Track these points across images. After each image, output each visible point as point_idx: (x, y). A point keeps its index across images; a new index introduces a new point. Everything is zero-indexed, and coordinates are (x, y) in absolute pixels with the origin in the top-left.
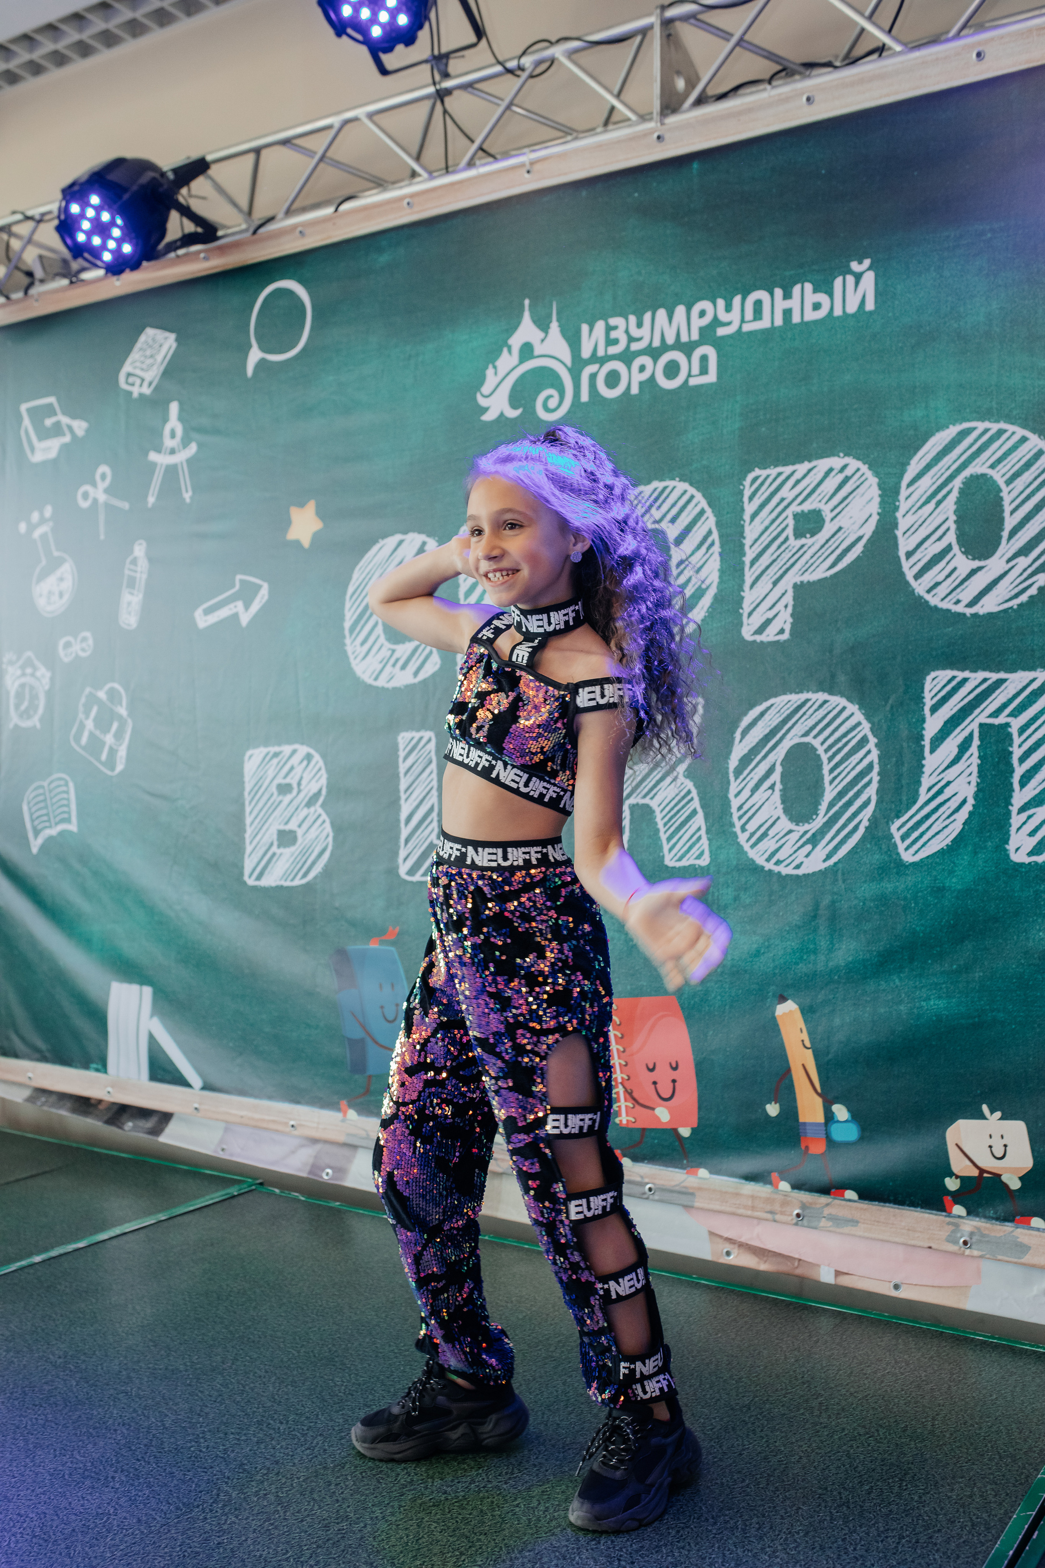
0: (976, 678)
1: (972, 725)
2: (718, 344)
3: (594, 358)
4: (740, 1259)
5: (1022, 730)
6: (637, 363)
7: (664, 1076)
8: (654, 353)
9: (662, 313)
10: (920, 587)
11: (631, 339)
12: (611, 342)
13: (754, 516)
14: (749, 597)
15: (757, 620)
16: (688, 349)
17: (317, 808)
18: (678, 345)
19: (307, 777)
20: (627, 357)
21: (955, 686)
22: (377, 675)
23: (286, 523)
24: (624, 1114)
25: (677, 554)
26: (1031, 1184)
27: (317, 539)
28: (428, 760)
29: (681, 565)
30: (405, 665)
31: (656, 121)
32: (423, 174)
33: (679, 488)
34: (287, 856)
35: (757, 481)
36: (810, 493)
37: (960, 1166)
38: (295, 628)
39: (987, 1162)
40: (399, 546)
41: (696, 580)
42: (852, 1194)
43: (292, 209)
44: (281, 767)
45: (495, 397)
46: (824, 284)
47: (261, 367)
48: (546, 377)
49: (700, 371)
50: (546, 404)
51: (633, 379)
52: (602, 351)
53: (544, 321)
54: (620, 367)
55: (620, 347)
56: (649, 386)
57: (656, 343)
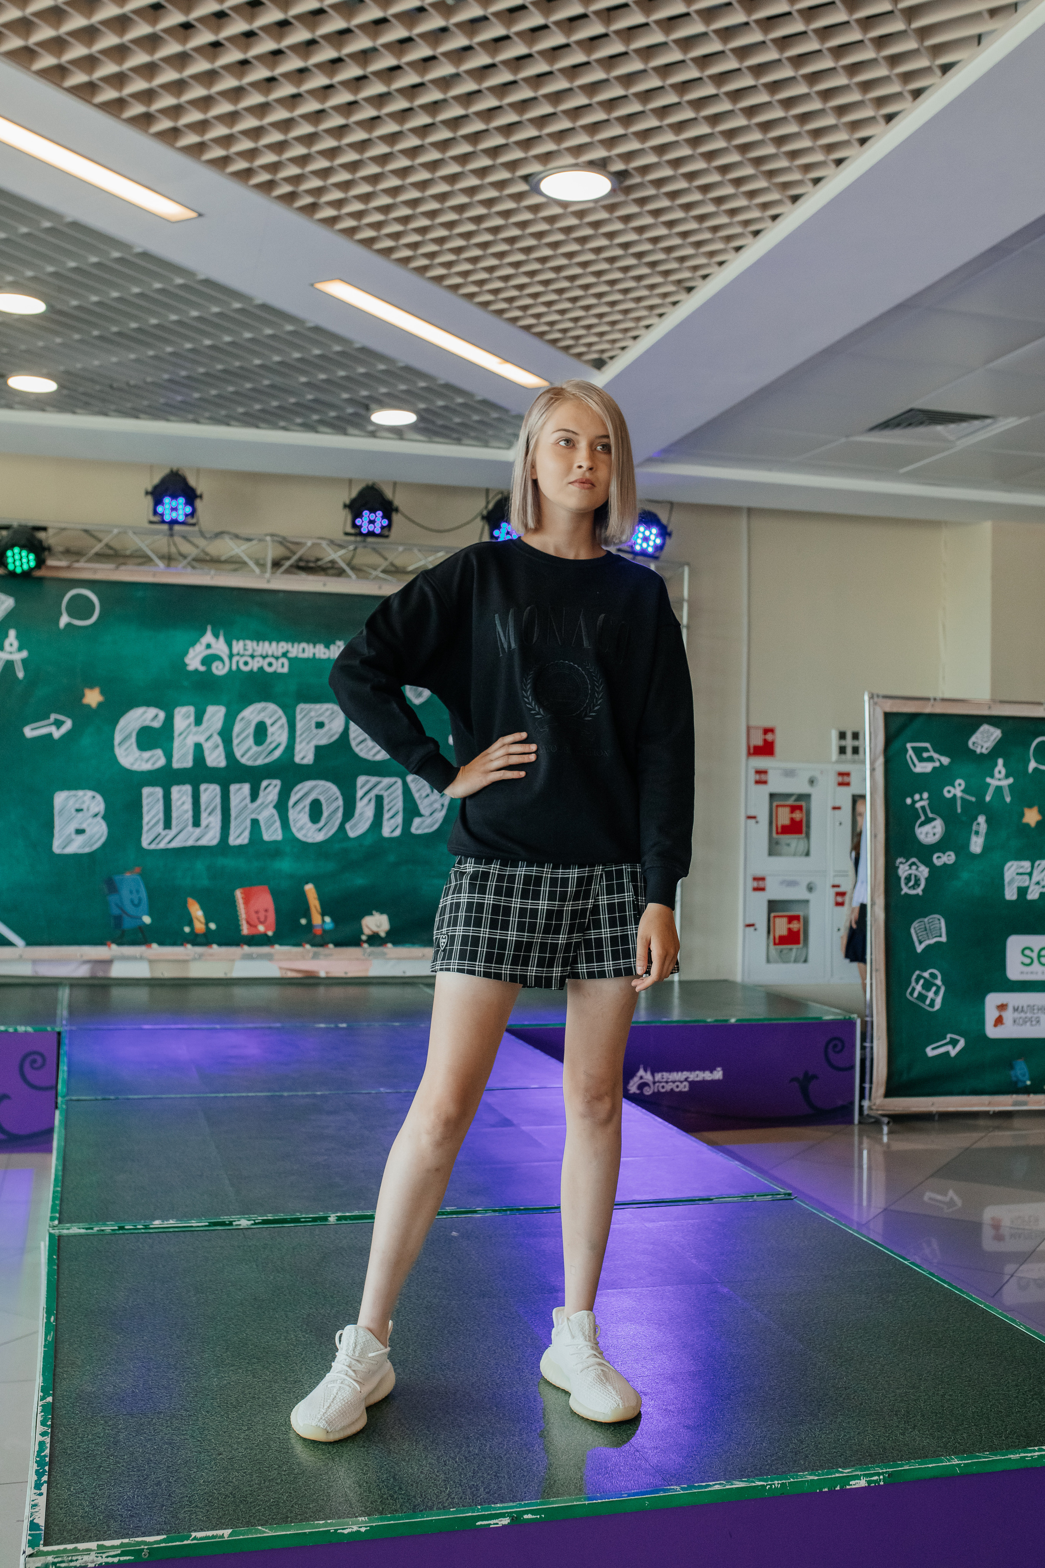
0: (374, 780)
1: (372, 794)
2: (290, 659)
3: (238, 654)
4: (290, 974)
5: (388, 796)
6: (256, 659)
7: (262, 916)
8: (264, 657)
9: (267, 644)
10: (357, 750)
11: (254, 650)
12: (245, 649)
13: (301, 720)
14: (298, 748)
15: (301, 756)
16: (277, 658)
17: (99, 819)
18: (273, 656)
19: (92, 805)
20: (252, 656)
21: (367, 782)
22: (132, 764)
23: (83, 696)
24: (245, 930)
25: (270, 730)
26: (388, 933)
27: (100, 705)
28: (158, 800)
29: (272, 734)
30: (147, 761)
31: (268, 575)
32: (161, 565)
33: (272, 707)
34: (80, 839)
35: (302, 708)
36: (321, 715)
37: (367, 931)
38: (86, 741)
39: (375, 929)
40: (145, 712)
41: (278, 740)
42: (331, 946)
43: (90, 560)
44: (77, 800)
45: (194, 661)
46: (327, 647)
47: (69, 625)
48: (217, 658)
49: (282, 667)
50: (217, 668)
51: (254, 665)
52: (242, 652)
53: (216, 636)
54: (249, 659)
55: (250, 652)
56: (261, 669)
57: (264, 654)
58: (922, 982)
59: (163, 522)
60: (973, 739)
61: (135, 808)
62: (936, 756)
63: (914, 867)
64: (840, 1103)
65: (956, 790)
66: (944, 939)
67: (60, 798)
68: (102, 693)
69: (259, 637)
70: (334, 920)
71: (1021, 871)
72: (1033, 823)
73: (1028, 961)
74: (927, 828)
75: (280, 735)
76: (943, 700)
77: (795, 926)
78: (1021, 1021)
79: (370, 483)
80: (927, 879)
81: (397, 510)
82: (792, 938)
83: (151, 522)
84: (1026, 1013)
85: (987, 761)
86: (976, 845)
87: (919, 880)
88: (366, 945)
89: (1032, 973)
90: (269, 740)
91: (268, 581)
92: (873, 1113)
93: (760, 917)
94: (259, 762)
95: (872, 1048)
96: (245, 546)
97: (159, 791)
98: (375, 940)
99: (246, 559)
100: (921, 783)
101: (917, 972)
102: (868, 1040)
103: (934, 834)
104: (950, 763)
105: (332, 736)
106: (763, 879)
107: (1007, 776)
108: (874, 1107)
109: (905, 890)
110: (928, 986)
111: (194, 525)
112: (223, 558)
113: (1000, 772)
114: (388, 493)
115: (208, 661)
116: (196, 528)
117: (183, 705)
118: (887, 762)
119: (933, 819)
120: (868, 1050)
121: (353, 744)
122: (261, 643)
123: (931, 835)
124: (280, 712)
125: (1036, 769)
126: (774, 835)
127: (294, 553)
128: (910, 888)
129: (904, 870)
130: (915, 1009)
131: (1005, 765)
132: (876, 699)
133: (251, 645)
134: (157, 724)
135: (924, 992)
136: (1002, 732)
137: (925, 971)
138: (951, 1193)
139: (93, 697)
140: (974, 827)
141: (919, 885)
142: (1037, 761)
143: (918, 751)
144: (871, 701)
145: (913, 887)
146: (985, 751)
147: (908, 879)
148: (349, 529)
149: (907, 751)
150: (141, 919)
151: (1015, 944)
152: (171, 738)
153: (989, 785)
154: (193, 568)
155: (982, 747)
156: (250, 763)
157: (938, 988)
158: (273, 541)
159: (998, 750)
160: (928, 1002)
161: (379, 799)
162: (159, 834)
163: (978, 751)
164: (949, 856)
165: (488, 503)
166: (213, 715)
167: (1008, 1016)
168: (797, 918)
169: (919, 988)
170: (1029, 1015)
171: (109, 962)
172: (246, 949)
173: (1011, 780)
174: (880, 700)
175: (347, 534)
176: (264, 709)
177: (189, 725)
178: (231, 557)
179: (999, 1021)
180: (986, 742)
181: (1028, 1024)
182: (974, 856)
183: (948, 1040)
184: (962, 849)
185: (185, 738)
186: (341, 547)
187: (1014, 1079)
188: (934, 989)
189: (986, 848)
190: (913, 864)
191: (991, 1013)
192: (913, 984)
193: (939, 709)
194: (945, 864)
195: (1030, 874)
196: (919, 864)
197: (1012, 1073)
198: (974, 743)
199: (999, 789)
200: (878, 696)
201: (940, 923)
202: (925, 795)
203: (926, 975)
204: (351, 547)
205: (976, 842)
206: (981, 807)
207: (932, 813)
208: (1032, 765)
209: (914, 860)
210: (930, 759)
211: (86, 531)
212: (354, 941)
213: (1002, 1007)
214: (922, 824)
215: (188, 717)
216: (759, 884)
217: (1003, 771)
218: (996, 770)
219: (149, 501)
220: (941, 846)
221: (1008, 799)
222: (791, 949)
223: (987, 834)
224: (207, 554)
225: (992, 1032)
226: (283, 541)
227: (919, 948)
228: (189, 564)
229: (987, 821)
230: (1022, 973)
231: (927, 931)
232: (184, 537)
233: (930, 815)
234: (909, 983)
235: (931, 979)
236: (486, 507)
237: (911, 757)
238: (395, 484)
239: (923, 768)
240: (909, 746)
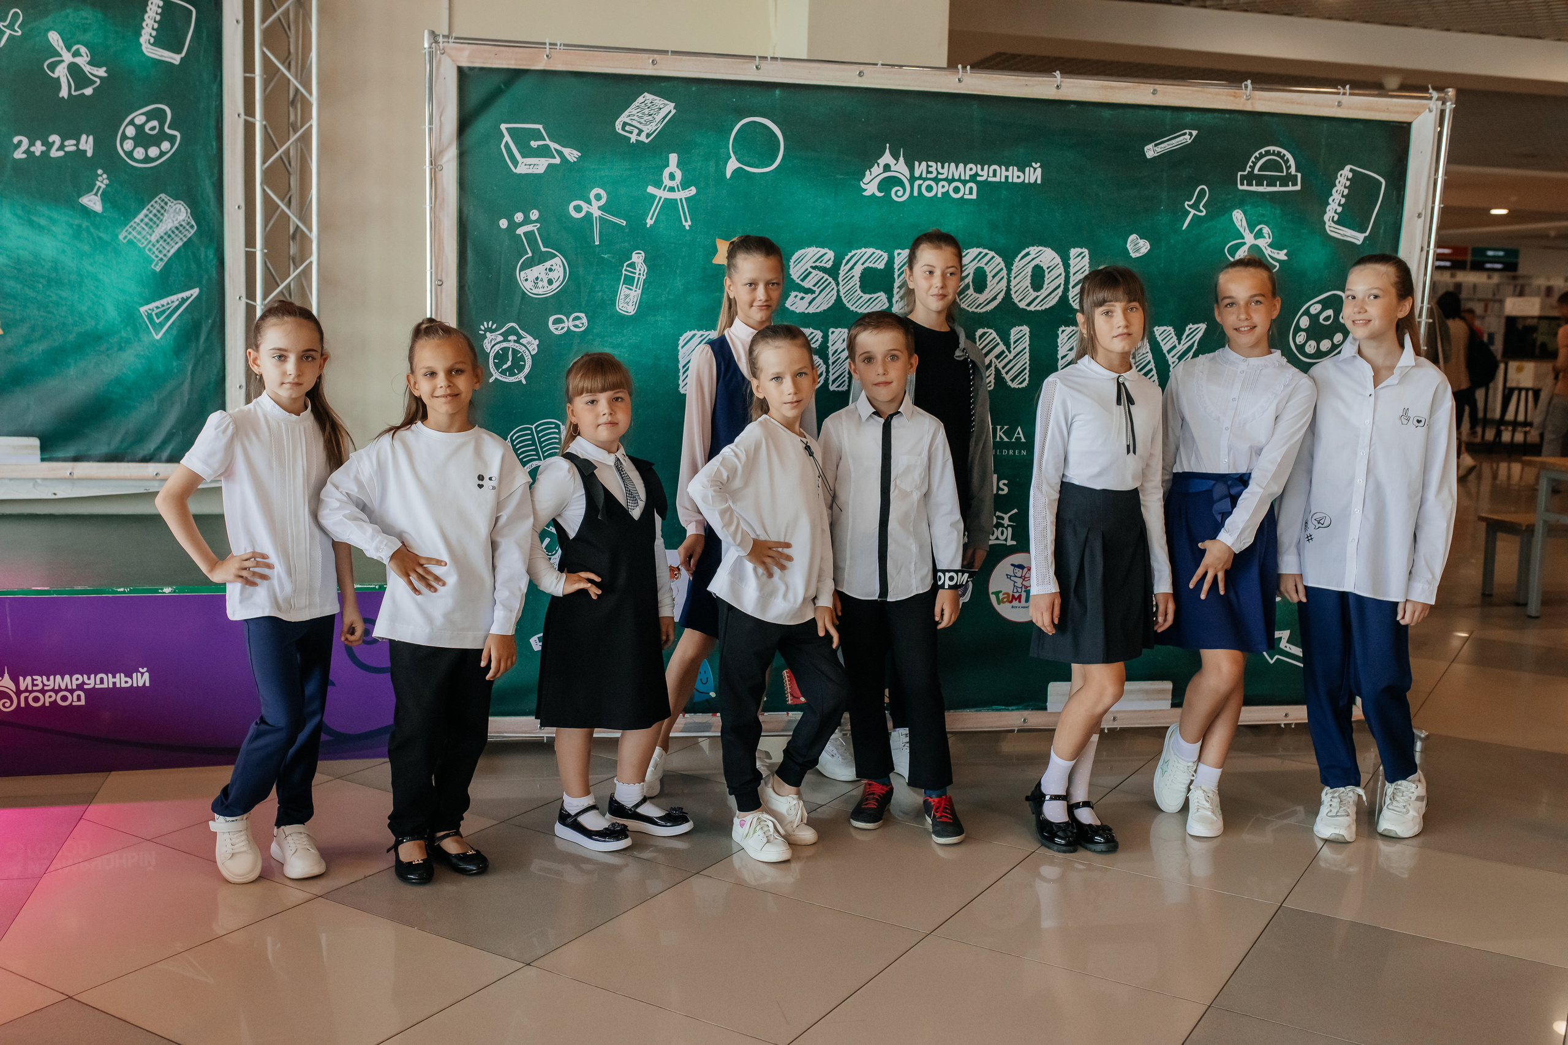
60: (624, 118)
62: (553, 145)
65: (591, 206)
74: (538, 271)
76: (571, 47)
80: (534, 359)
85: (649, 156)
86: (628, 300)
87: (522, 359)
100: (527, 192)
103: (550, 282)
104: (579, 158)
113: (672, 177)
118: (462, 155)
119: (548, 257)
123: (545, 283)
125: (737, 172)
128: (503, 373)
131: (680, 165)
132: (443, 44)
136: (678, 107)
140: (624, 272)
141: (521, 369)
142: (738, 160)
143: (522, 139)
144: (436, 47)
145: (511, 371)
146: (644, 139)
147: (501, 357)
149: (501, 136)
153: (651, 198)
155: (640, 131)
159: (666, 139)
163: (633, 138)
164: (575, 318)
173: (690, 191)
174: (452, 47)
180: (647, 123)
182: (623, 321)
184: (600, 308)
189: (645, 308)
190: (512, 331)
193: (562, 64)
194: (568, 334)
198: (625, 124)
199: (670, 204)
200: (447, 39)
202: (534, 215)
205: (626, 297)
206: (638, 236)
207: (546, 244)
208: (733, 165)
210: (544, 152)
214: (529, 265)
217: (679, 175)
218: (665, 173)
220: (562, 302)
221: (686, 223)
223: (645, 282)
229: (647, 261)
233: (544, 249)
237: (507, 145)
239: (527, 166)
240: (503, 127)
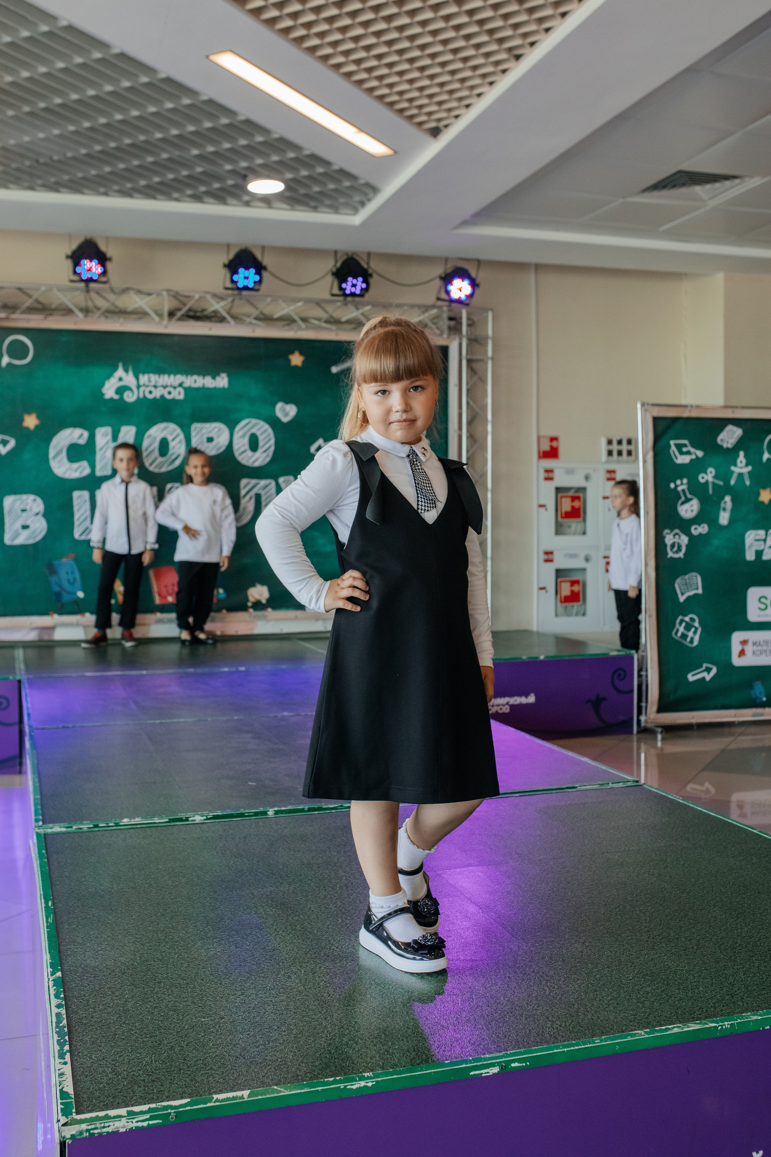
0: (253, 481)
1: (253, 493)
2: (185, 389)
3: (144, 385)
5: (265, 494)
6: (159, 389)
7: (169, 589)
8: (165, 387)
9: (166, 376)
10: (240, 459)
11: (156, 382)
12: (150, 381)
13: (195, 435)
16: (175, 388)
17: (40, 517)
18: (171, 386)
19: (34, 506)
20: (155, 387)
21: (248, 484)
22: (64, 473)
23: (22, 420)
24: (158, 600)
25: (172, 444)
26: (268, 600)
27: (37, 427)
28: (85, 501)
29: (174, 448)
30: (76, 470)
31: (165, 322)
32: (80, 315)
33: (172, 426)
34: (25, 533)
35: (196, 427)
36: (211, 432)
37: (252, 599)
38: (27, 456)
39: (258, 597)
40: (72, 433)
41: (178, 452)
42: (224, 611)
43: (24, 312)
44: (22, 503)
45: (109, 391)
46: (214, 378)
47: (9, 365)
48: (127, 388)
49: (179, 395)
50: (128, 396)
51: (157, 393)
52: (147, 383)
53: (126, 371)
54: (153, 389)
55: (153, 383)
56: (162, 396)
57: (165, 384)
58: (684, 624)
59: (82, 280)
60: (721, 437)
61: (68, 507)
62: (692, 450)
63: (677, 537)
64: (621, 718)
65: (708, 476)
66: (700, 591)
67: (8, 501)
68: (38, 417)
69: (160, 371)
70: (226, 591)
71: (758, 538)
72: (766, 501)
73: (763, 607)
74: (687, 506)
75: (179, 448)
76: (698, 407)
77: (576, 588)
78: (759, 653)
79: (243, 247)
80: (687, 546)
81: (265, 268)
82: (574, 598)
83: (72, 281)
84: (762, 646)
85: (731, 454)
86: (724, 518)
87: (681, 546)
88: (251, 610)
89: (766, 616)
90: (171, 452)
91: (166, 327)
92: (649, 725)
93: (550, 582)
94: (164, 469)
95: (647, 676)
96: (147, 299)
97: (86, 494)
98: (258, 606)
99: (148, 310)
100: (682, 471)
101: (680, 617)
102: (644, 669)
103: (692, 511)
104: (704, 456)
105: (219, 449)
106: (551, 553)
107: (747, 465)
108: (649, 721)
109: (670, 554)
110: (688, 627)
111: (105, 283)
112: (130, 309)
113: (741, 462)
114: (258, 255)
115: (121, 391)
116: (107, 286)
117: (102, 425)
118: (655, 456)
119: (691, 499)
120: (644, 678)
121: (237, 454)
122: (162, 376)
123: (690, 511)
124: (178, 430)
125: (768, 459)
126: (560, 519)
127: (184, 305)
128: (674, 553)
129: (669, 539)
130: (679, 646)
131: (745, 456)
132: (646, 406)
133: (154, 378)
134: (82, 442)
135: (686, 632)
136: (744, 431)
137: (686, 615)
138: (707, 785)
139: (31, 421)
140: (722, 505)
141: (681, 551)
142: (769, 454)
143: (679, 447)
144: (643, 408)
145: (677, 552)
146: (730, 446)
147: (673, 546)
148: (229, 285)
149: (670, 446)
150: (75, 594)
151: (754, 594)
152: (93, 452)
153: (733, 472)
154: (106, 317)
155: (728, 443)
156: (156, 471)
157: (696, 629)
158: (169, 295)
159: (740, 445)
160: (689, 639)
161: (258, 497)
162: (87, 528)
163: (725, 445)
164: (703, 527)
165: (336, 261)
166: (126, 434)
167: (749, 649)
168: (577, 582)
169: (682, 629)
170: (764, 648)
171: (52, 628)
172: (159, 615)
173: (750, 468)
174: (650, 408)
175: (227, 288)
176: (166, 428)
177: (107, 442)
178: (137, 308)
179: (742, 653)
180: (730, 438)
181: (764, 654)
182: (722, 527)
183: (704, 668)
184: (713, 522)
185: (105, 452)
186: (222, 298)
187: (754, 696)
188: (693, 630)
189: (732, 521)
190: (677, 534)
191: (736, 647)
192: (677, 626)
193: (694, 414)
194: (700, 534)
195: (765, 540)
196: (681, 534)
197: (752, 692)
198: (722, 440)
199: (741, 475)
200: (648, 404)
201: (697, 579)
202: (685, 481)
203: (687, 619)
204: (230, 299)
205: (724, 517)
206: (727, 489)
207: (690, 494)
208: (766, 456)
209: (677, 531)
210: (688, 453)
211: (20, 289)
212: (242, 607)
213: (744, 642)
214: (683, 503)
215: (107, 435)
216: (549, 556)
217: (744, 461)
218: (739, 461)
219: (69, 264)
220: (697, 520)
221: (748, 483)
222: (573, 606)
223: (733, 511)
224: (116, 307)
225: (737, 661)
226: (176, 295)
227: (682, 599)
228: (103, 314)
229: (733, 500)
230: (759, 616)
231: (688, 586)
232: (98, 293)
233: (689, 496)
234: (674, 625)
235: (691, 623)
236: (335, 265)
237: (673, 451)
238: (263, 248)
239: (682, 460)
240: (672, 443)
